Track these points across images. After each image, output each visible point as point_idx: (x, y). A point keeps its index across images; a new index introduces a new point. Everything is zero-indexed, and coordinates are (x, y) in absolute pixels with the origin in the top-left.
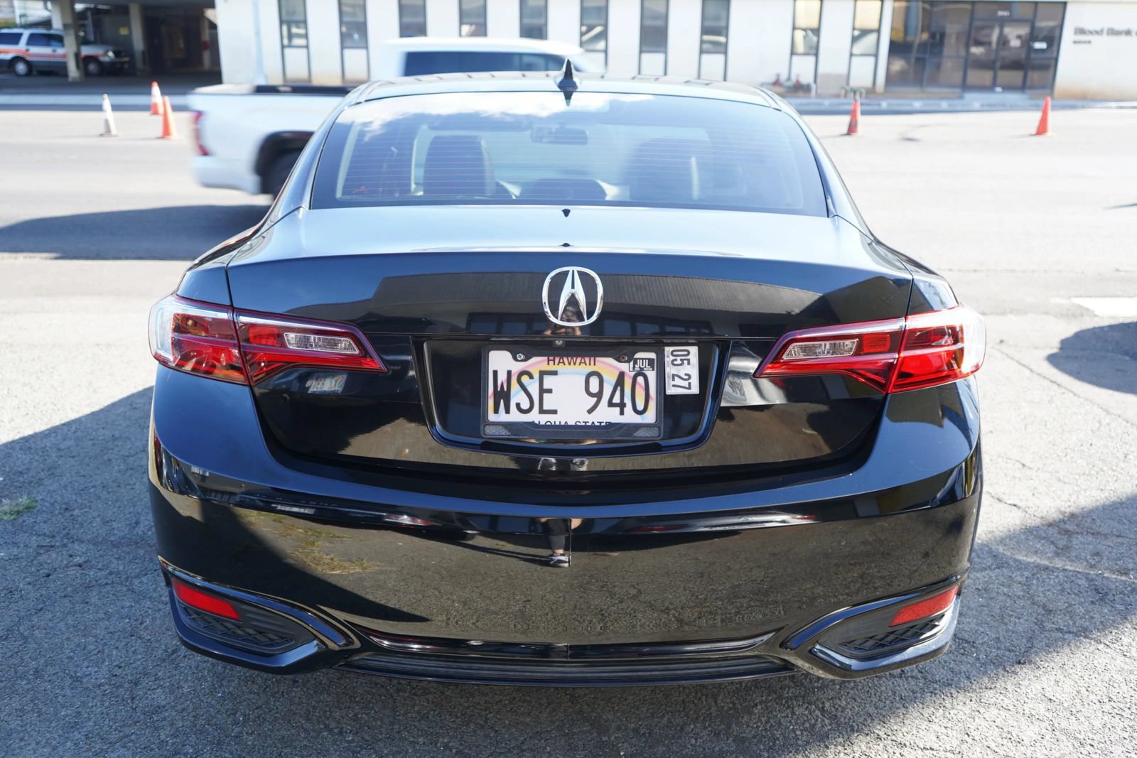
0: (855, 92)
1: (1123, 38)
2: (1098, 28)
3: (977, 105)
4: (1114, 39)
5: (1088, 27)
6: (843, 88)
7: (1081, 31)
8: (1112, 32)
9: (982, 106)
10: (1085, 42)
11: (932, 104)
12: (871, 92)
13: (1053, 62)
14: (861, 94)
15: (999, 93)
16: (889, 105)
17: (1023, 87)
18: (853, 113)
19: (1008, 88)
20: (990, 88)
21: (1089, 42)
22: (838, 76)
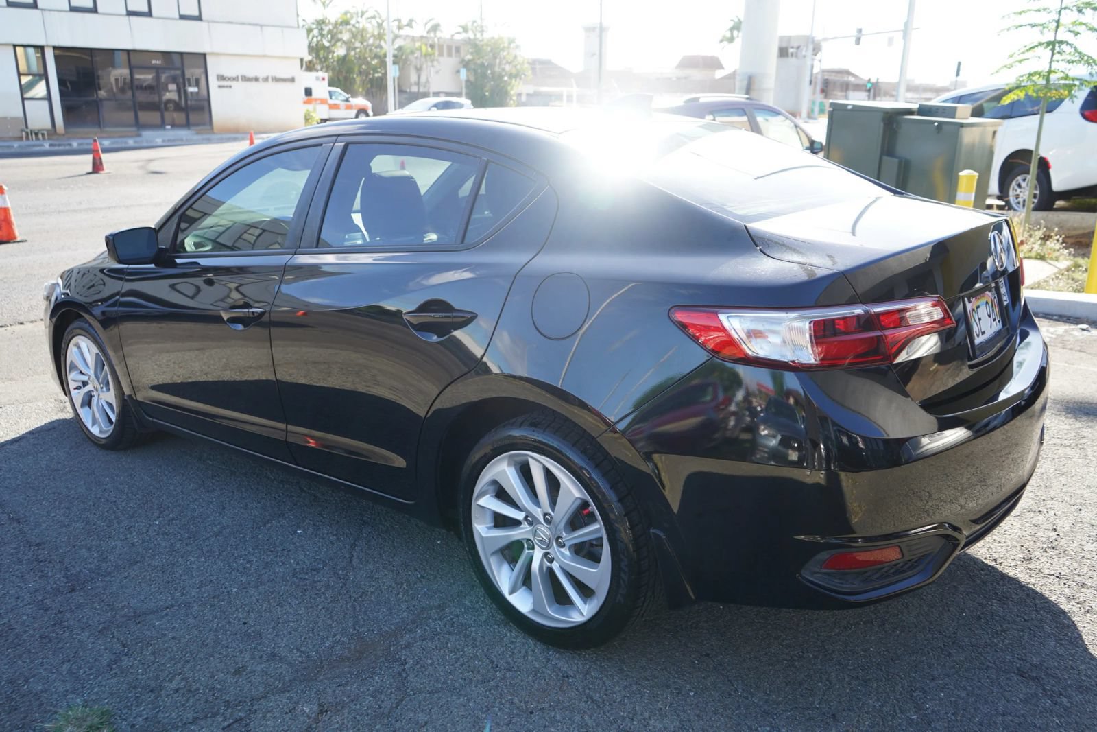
0: (36, 134)
1: (254, 84)
2: (234, 75)
3: (159, 141)
4: (248, 84)
5: (227, 74)
6: (22, 130)
7: (221, 78)
8: (245, 79)
9: (164, 141)
10: (227, 87)
11: (120, 142)
12: (53, 132)
13: (206, 104)
14: (43, 135)
15: (168, 130)
16: (79, 145)
17: (187, 125)
18: (95, 153)
19: (175, 126)
20: (162, 126)
21: (230, 87)
22: (15, 119)
